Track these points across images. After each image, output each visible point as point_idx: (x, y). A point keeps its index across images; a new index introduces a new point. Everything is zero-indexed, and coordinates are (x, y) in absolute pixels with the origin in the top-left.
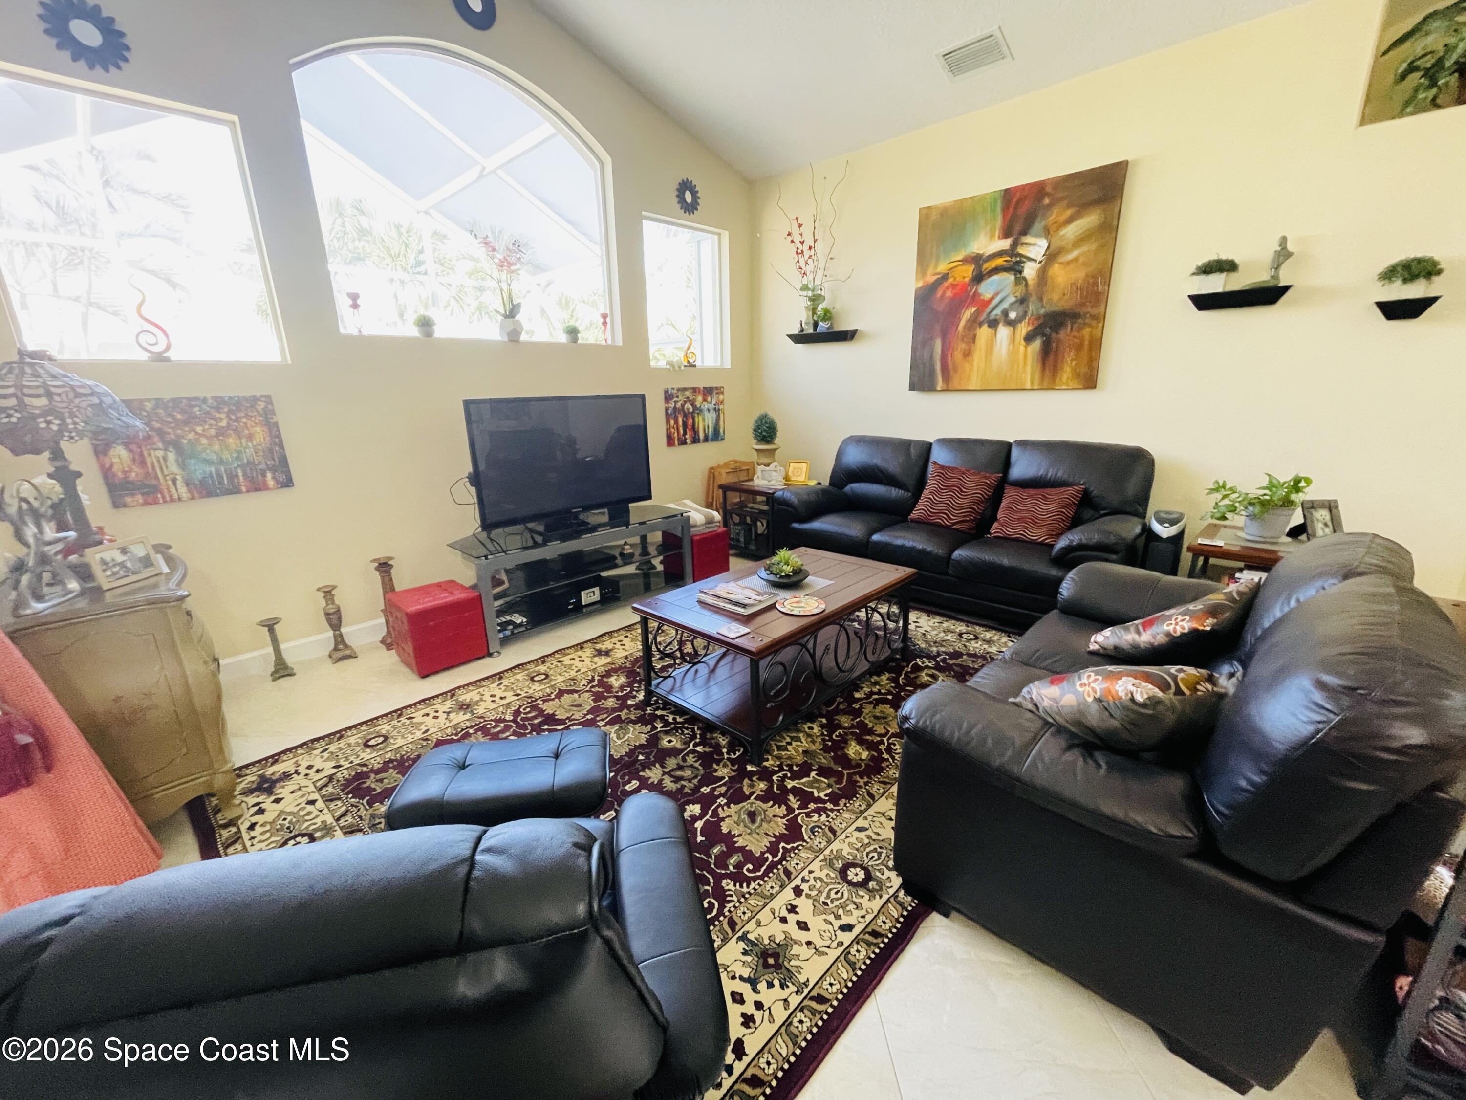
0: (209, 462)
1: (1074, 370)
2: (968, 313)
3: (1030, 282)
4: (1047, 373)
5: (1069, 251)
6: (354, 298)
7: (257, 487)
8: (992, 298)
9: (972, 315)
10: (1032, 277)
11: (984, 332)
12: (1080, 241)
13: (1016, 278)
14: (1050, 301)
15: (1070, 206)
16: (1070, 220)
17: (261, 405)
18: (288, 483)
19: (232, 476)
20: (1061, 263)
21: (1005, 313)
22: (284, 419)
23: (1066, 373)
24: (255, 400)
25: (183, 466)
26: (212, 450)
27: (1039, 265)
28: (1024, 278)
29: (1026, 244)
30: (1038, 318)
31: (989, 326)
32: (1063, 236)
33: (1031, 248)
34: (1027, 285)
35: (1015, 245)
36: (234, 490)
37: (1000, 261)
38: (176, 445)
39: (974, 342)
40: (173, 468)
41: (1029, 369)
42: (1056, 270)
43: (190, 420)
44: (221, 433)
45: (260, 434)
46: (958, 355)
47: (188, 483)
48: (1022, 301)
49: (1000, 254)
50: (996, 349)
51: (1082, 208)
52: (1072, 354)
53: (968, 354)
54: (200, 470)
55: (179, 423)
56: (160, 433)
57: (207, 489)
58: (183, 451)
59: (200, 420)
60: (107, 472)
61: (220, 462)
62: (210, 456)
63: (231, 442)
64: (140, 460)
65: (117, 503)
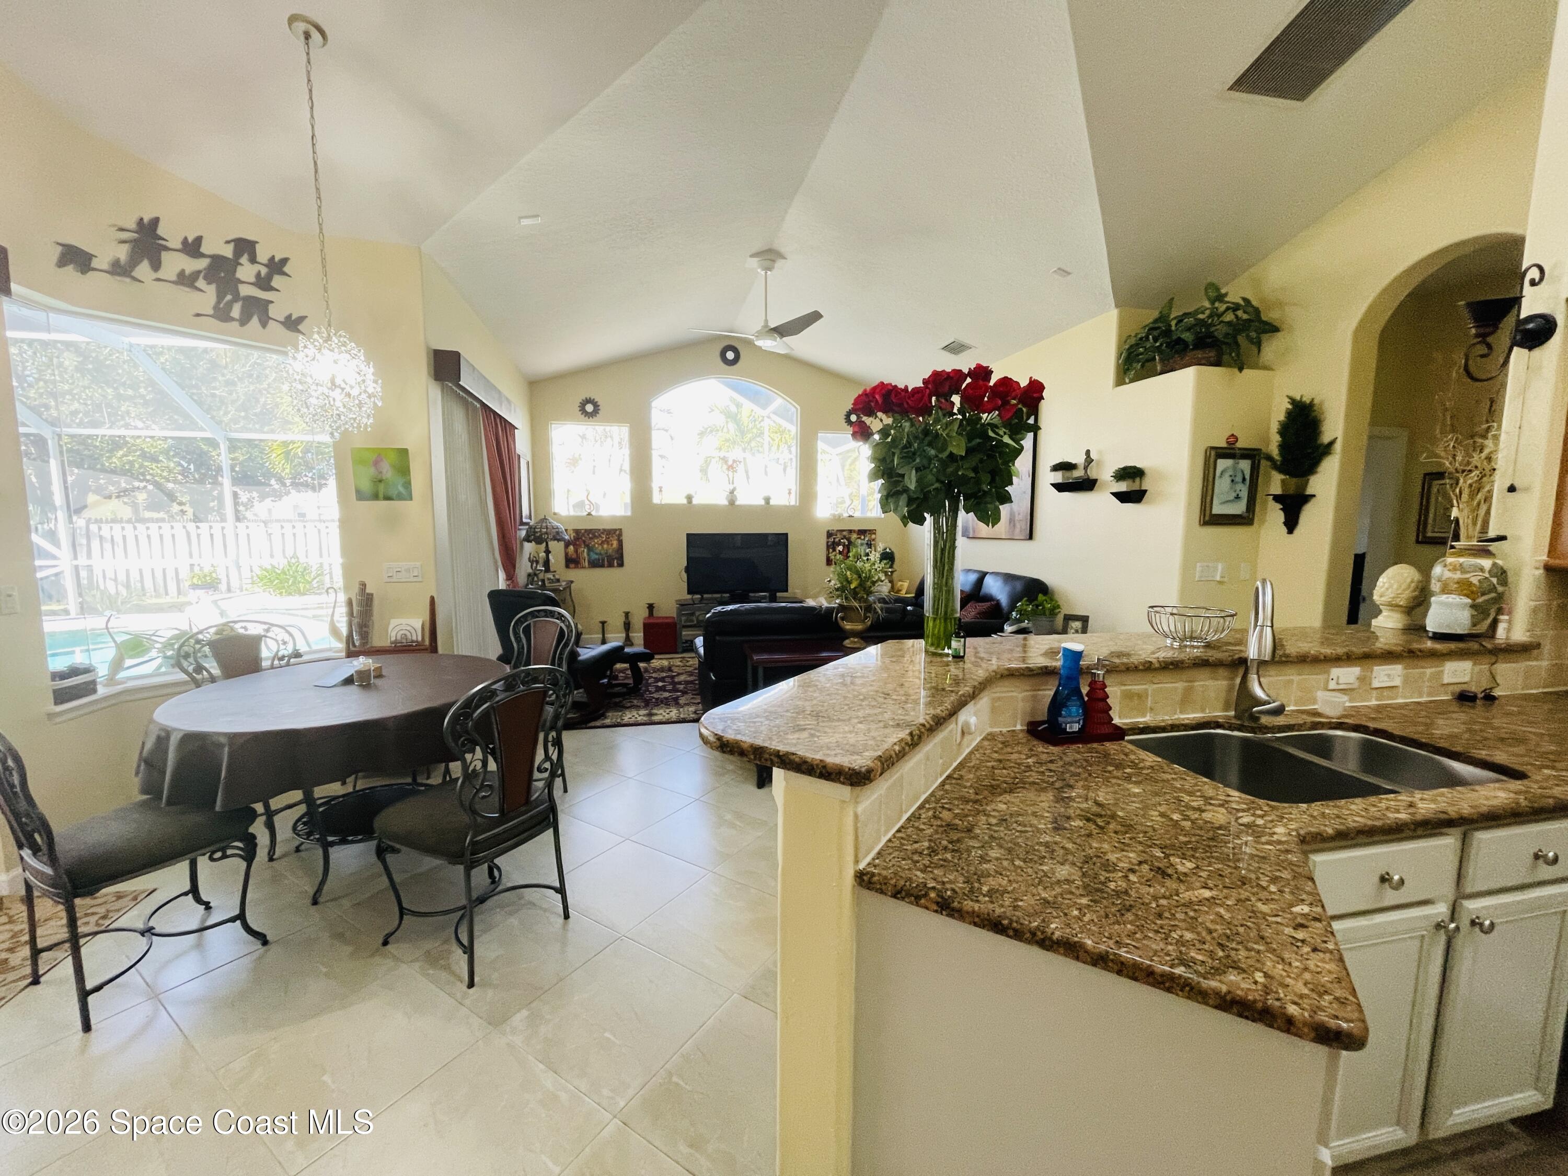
0: (596, 554)
6: (661, 488)
7: (611, 565)
17: (617, 532)
18: (621, 565)
19: (603, 560)
22: (625, 538)
24: (616, 530)
25: (588, 555)
26: (599, 549)
36: (602, 566)
38: (587, 546)
40: (585, 554)
43: (595, 537)
44: (603, 542)
45: (615, 543)
47: (589, 562)
54: (594, 556)
55: (591, 538)
56: (584, 542)
57: (594, 564)
58: (590, 549)
59: (597, 537)
60: (566, 554)
61: (600, 554)
62: (598, 551)
63: (605, 546)
64: (576, 551)
65: (567, 566)
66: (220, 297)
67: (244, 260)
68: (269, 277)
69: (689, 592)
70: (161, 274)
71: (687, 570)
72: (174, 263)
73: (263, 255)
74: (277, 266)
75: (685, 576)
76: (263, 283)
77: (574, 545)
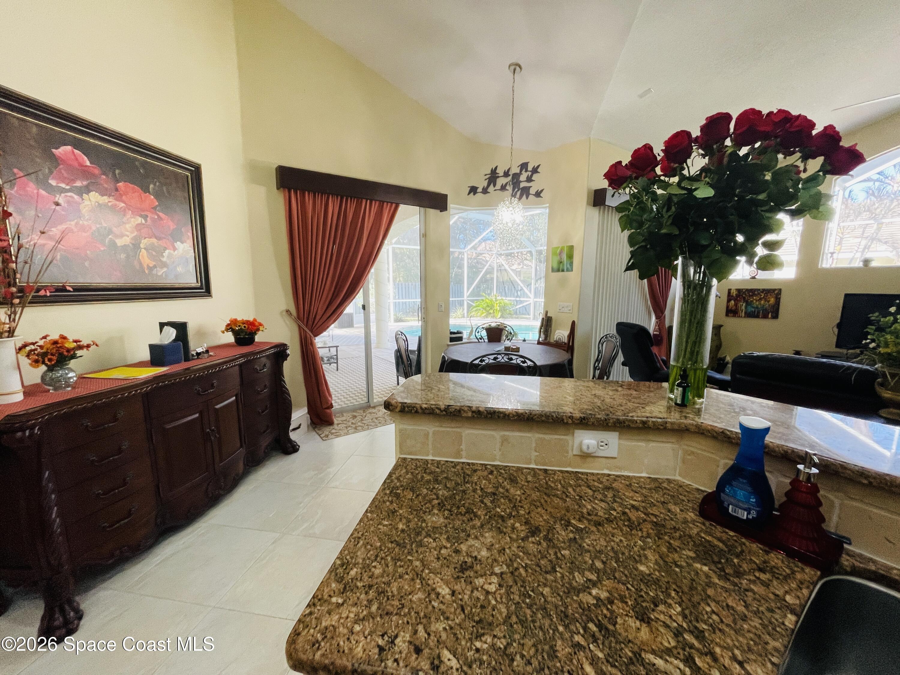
0: (753, 307)
6: (831, 254)
7: (765, 317)
17: (776, 292)
18: (776, 317)
19: (758, 312)
22: (783, 296)
24: (775, 290)
25: (746, 307)
26: (756, 304)
36: (757, 317)
38: (746, 301)
40: (743, 308)
43: (754, 295)
44: (761, 299)
45: (772, 300)
47: (745, 313)
54: (750, 309)
55: (750, 296)
56: (744, 298)
57: (749, 315)
58: (748, 303)
59: (756, 295)
60: (728, 307)
61: (757, 308)
62: (755, 305)
63: (762, 302)
64: (736, 305)
65: (727, 315)
66: (513, 190)
67: (523, 172)
68: (532, 176)
69: (838, 345)
70: (496, 188)
71: (839, 326)
72: (501, 181)
73: (530, 168)
74: (535, 170)
75: (836, 330)
76: (529, 179)
77: (735, 300)
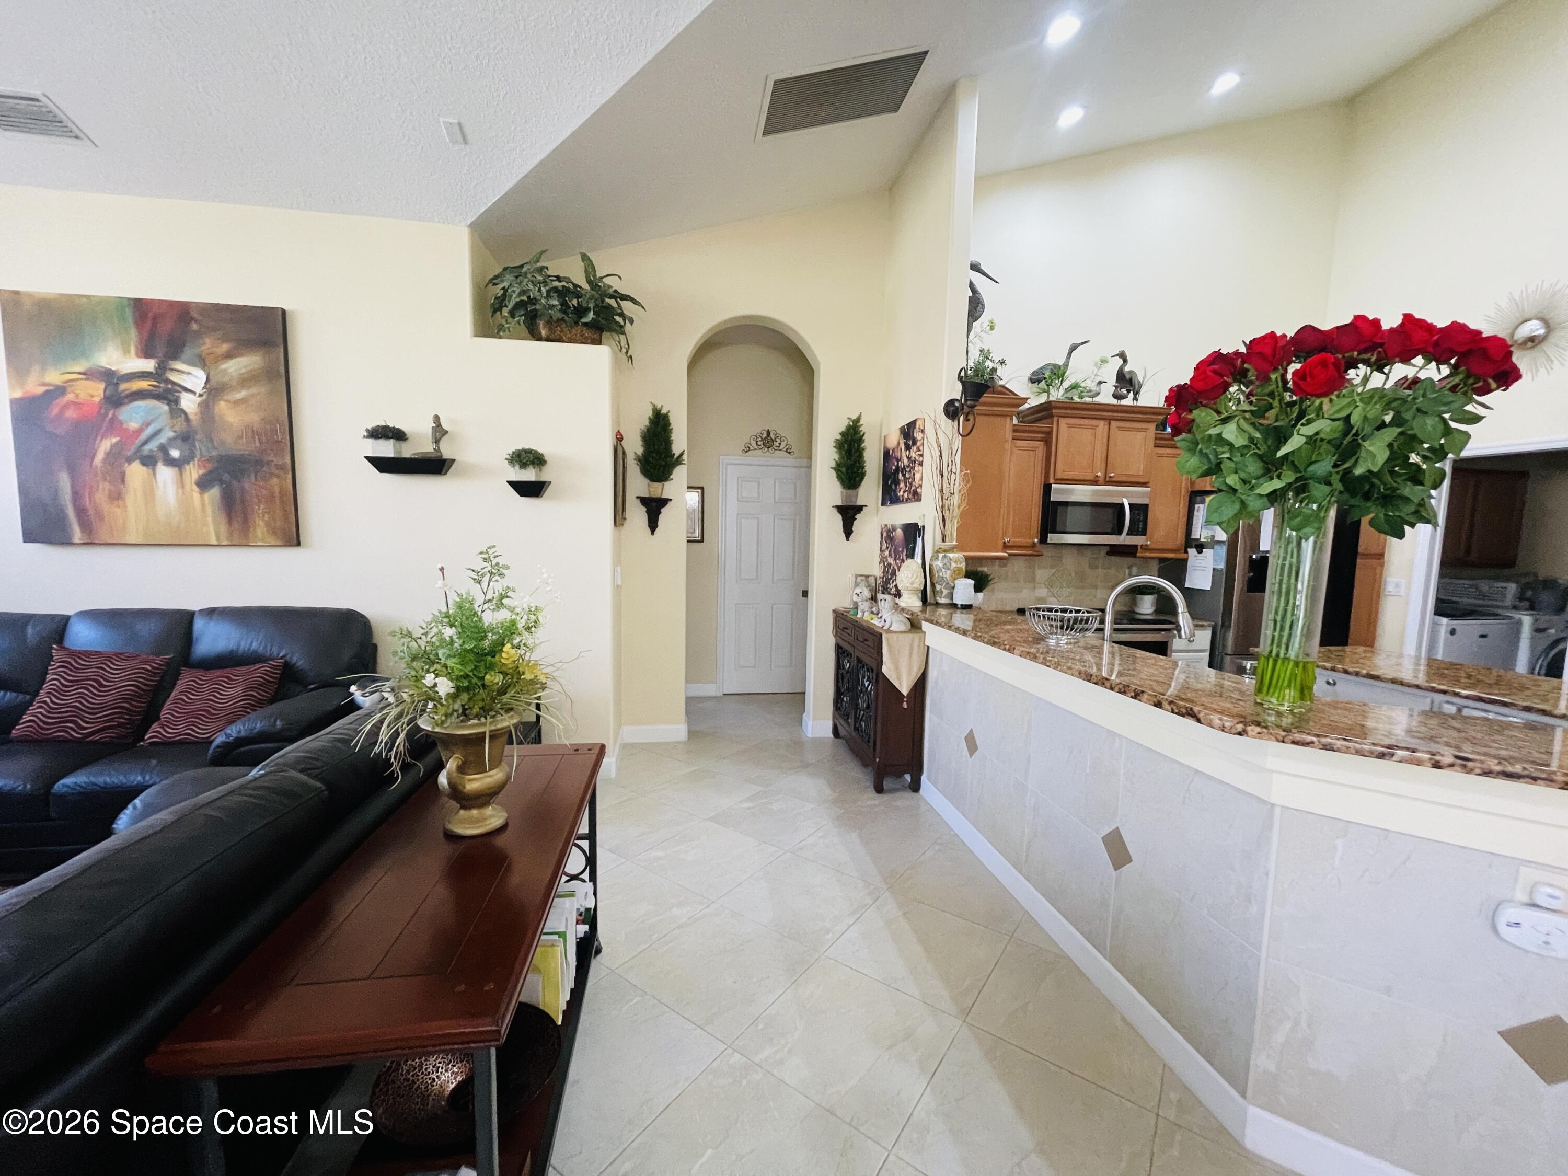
1: (267, 524)
2: (105, 445)
3: (191, 417)
4: (236, 525)
5: (232, 389)
8: (140, 430)
9: (113, 446)
10: (194, 411)
11: (136, 471)
12: (246, 380)
13: (171, 410)
14: (223, 443)
15: (224, 340)
16: (229, 356)
20: (226, 401)
21: (163, 449)
23: (260, 527)
27: (199, 400)
28: (183, 411)
29: (178, 371)
30: (209, 460)
31: (144, 464)
32: (225, 370)
33: (184, 377)
34: (187, 419)
35: (162, 368)
37: (143, 384)
39: (123, 481)
41: (210, 519)
42: (222, 407)
46: (101, 497)
48: (185, 438)
49: (143, 375)
50: (159, 493)
51: (243, 345)
52: (262, 507)
53: (117, 497)
